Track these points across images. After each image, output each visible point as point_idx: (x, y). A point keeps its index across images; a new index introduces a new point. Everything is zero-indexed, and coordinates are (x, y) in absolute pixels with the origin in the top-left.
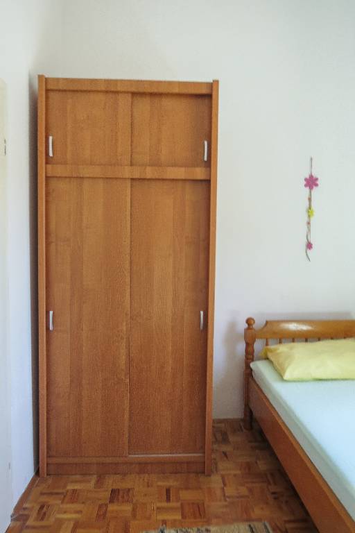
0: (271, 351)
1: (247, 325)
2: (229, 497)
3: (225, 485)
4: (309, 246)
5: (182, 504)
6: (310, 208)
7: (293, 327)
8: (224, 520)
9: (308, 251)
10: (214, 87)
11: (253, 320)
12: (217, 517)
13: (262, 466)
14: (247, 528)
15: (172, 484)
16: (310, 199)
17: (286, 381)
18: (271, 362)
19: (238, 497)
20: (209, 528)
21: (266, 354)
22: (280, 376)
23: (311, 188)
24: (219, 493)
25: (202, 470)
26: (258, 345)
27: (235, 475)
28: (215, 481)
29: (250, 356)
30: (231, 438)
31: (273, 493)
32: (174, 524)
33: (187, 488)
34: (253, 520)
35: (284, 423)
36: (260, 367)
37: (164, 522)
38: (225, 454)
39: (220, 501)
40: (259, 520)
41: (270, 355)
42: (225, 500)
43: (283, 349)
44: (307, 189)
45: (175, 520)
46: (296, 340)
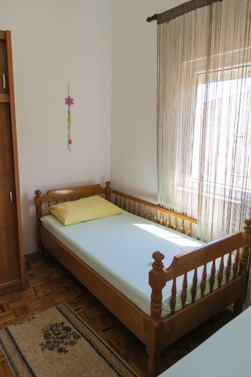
0: (53, 209)
1: (36, 195)
2: (40, 297)
3: (37, 292)
4: (70, 142)
5: (13, 310)
6: (69, 118)
7: (64, 192)
8: (42, 309)
9: (69, 145)
10: (7, 34)
11: (39, 191)
12: (37, 309)
13: (55, 275)
14: (55, 308)
15: (3, 302)
16: (69, 112)
17: (66, 226)
18: (54, 216)
19: (45, 296)
20: (34, 316)
21: (50, 211)
22: (62, 224)
23: (69, 105)
24: (34, 297)
25: (21, 288)
26: (43, 206)
27: (41, 285)
28: (30, 292)
29: (39, 214)
30: (33, 265)
31: (65, 287)
32: (12, 322)
33: (13, 302)
34: (57, 304)
35: (68, 249)
36: (47, 220)
37: (5, 324)
38: (31, 275)
39: (37, 301)
40: (61, 302)
41: (53, 212)
42: (39, 300)
43: (61, 206)
44: (67, 105)
45: (12, 320)
46: (66, 200)
